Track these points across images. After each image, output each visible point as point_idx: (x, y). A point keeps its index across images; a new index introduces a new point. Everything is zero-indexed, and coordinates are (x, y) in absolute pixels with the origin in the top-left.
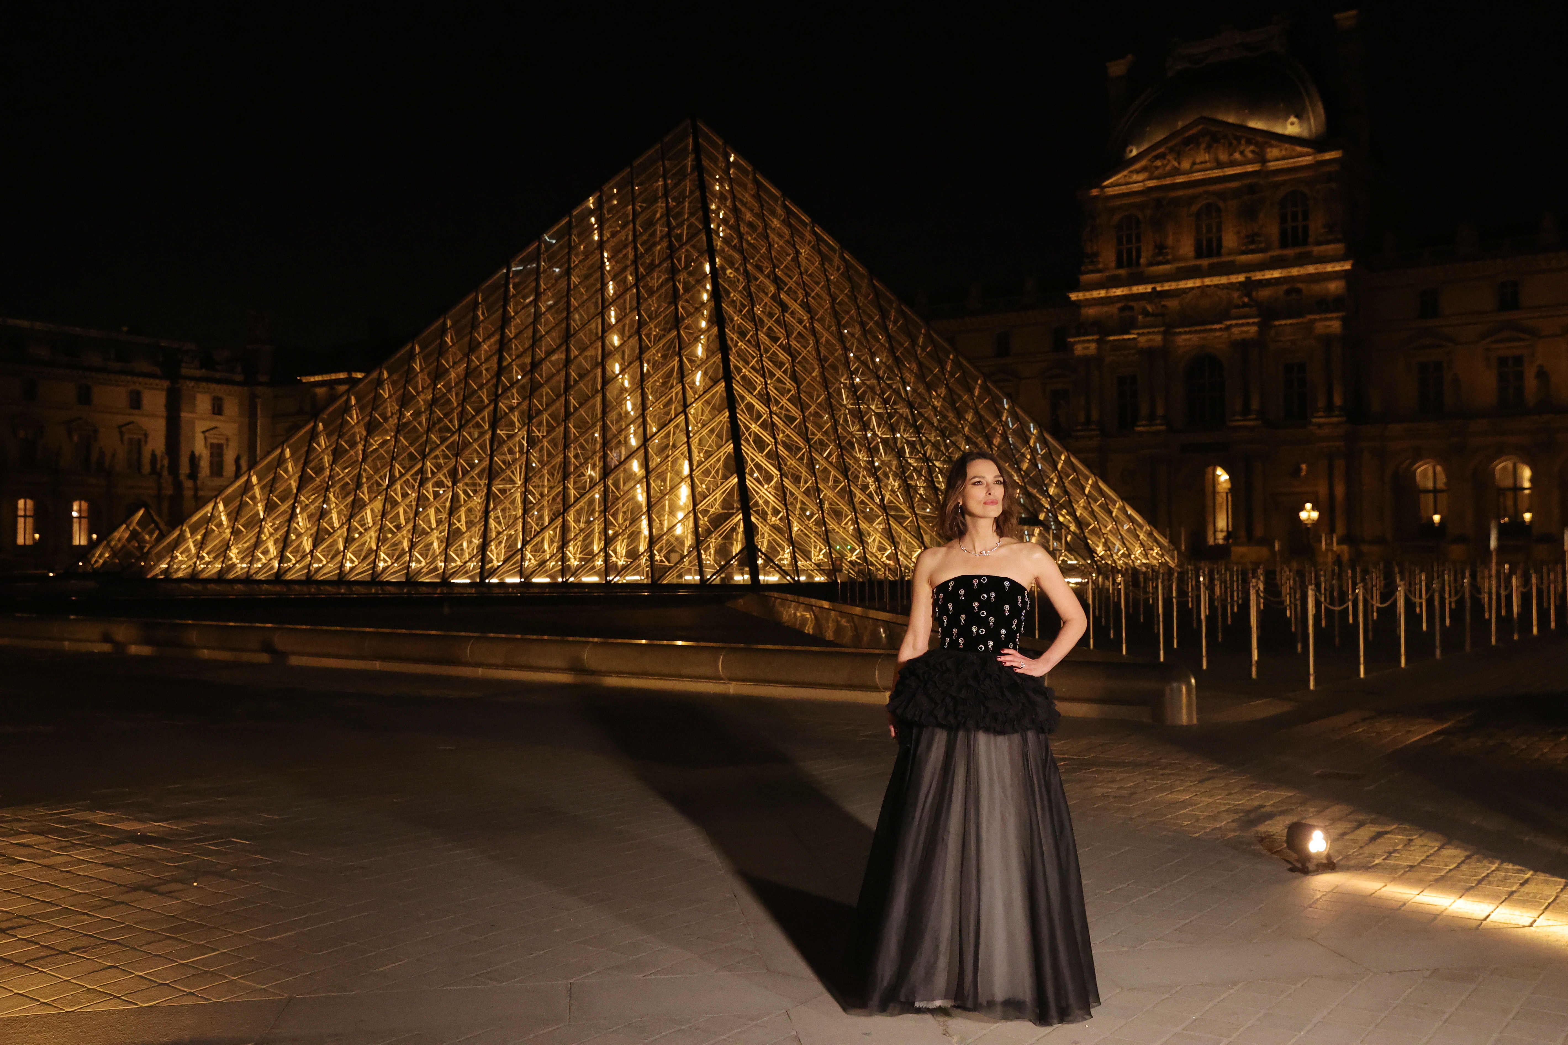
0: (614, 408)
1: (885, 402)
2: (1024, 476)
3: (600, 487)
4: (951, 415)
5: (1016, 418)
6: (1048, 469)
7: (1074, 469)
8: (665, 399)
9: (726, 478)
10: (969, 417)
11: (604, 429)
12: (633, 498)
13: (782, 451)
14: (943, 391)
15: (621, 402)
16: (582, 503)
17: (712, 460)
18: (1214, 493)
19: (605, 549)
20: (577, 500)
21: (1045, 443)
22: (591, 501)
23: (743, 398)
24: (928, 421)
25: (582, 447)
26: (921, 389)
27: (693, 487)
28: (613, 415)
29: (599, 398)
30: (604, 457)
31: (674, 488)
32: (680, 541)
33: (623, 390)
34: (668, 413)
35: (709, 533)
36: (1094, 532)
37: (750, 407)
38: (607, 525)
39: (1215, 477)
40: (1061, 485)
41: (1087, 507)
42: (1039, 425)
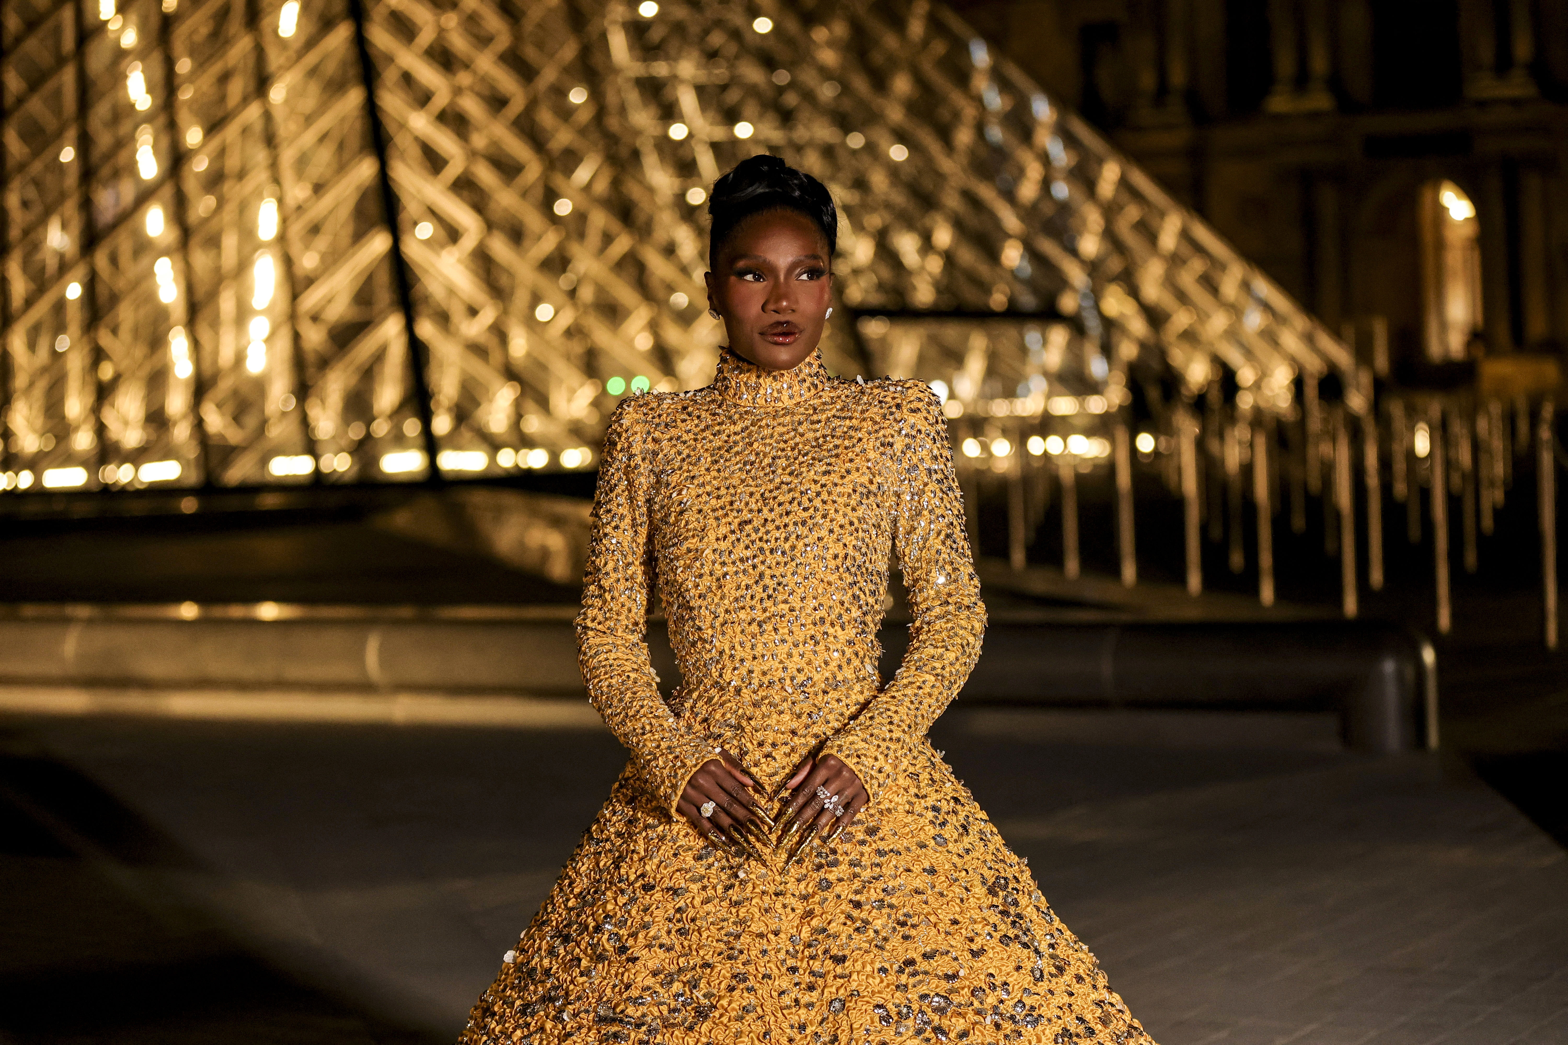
0: (102, 95)
1: (711, 56)
2: (1028, 213)
3: (81, 271)
4: (861, 84)
5: (1003, 84)
6: (1079, 197)
7: (1137, 195)
8: (216, 69)
9: (359, 236)
10: (902, 85)
11: (84, 144)
12: (151, 297)
13: (485, 175)
14: (840, 29)
15: (118, 78)
16: (42, 308)
17: (328, 200)
18: (1440, 245)
19: (96, 409)
20: (29, 303)
21: (1069, 140)
22: (60, 305)
23: (390, 59)
24: (809, 96)
25: (37, 183)
26: (792, 26)
27: (288, 262)
28: (101, 111)
29: (68, 77)
30: (87, 205)
31: (243, 266)
32: (260, 386)
33: (120, 55)
34: (222, 98)
35: (324, 363)
36: (1190, 337)
37: (407, 79)
38: (98, 355)
39: (1440, 212)
40: (1109, 235)
41: (1170, 283)
42: (1057, 99)
